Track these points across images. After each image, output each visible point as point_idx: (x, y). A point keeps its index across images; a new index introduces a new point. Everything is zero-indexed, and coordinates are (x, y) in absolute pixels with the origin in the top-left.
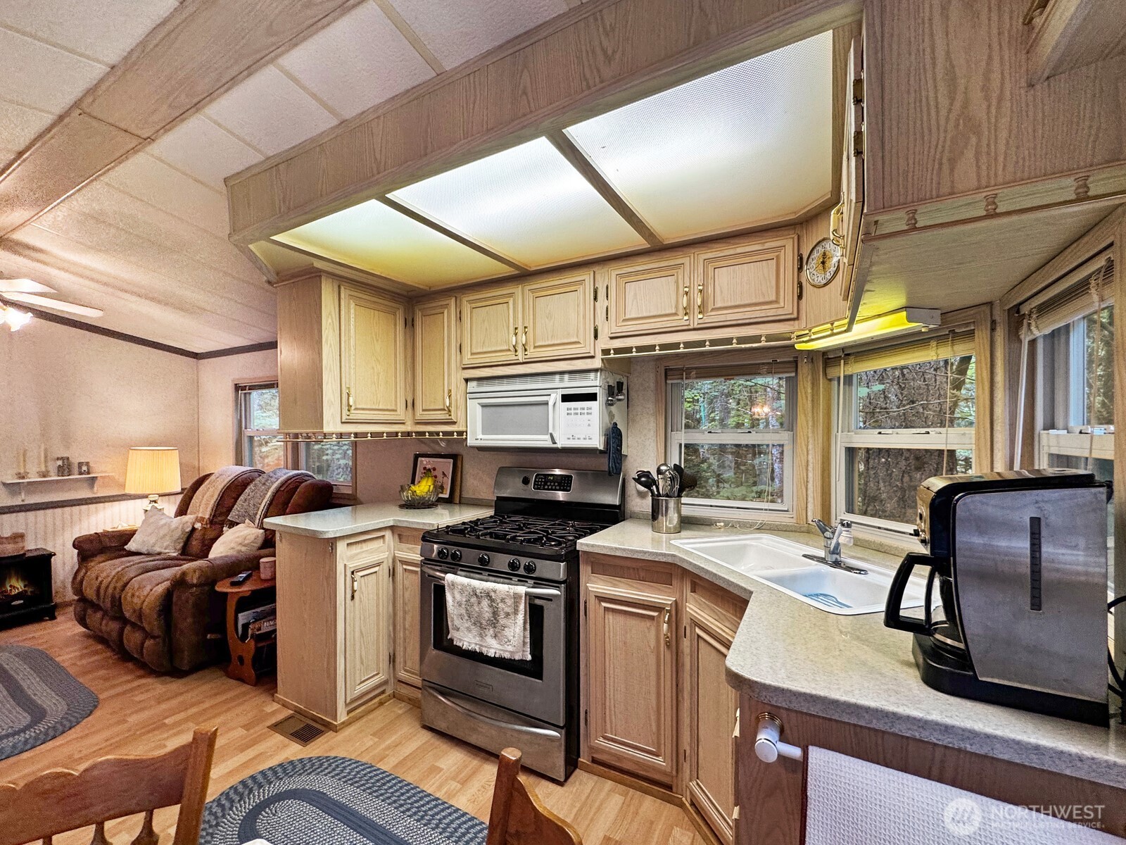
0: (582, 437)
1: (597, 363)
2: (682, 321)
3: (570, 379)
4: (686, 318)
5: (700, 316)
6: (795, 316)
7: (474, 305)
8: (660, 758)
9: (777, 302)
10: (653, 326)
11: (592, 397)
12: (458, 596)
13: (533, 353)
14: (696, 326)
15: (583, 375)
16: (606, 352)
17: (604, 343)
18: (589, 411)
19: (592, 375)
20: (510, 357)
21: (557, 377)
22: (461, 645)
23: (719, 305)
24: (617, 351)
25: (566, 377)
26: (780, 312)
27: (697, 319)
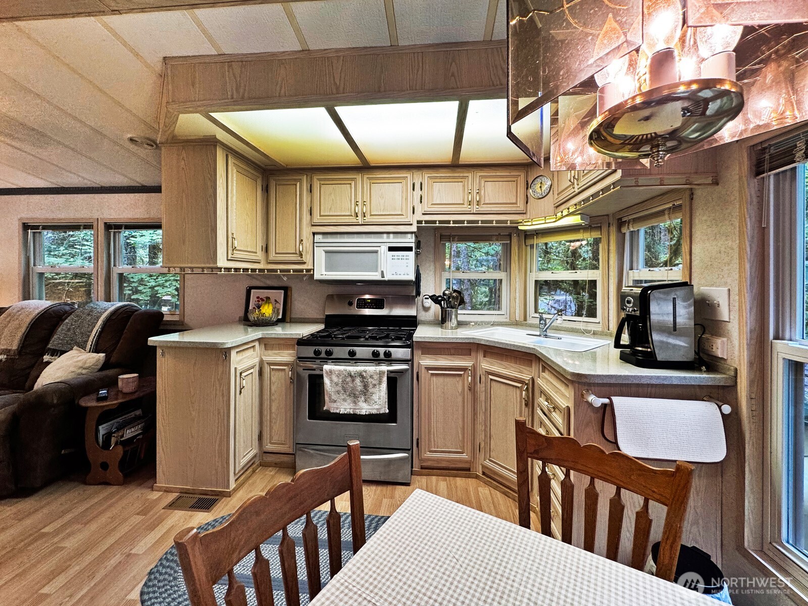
0: (402, 273)
1: (414, 228)
2: (466, 208)
3: (394, 238)
4: (470, 207)
5: (477, 207)
6: (524, 212)
7: (322, 182)
8: (464, 454)
9: (516, 203)
10: (450, 209)
11: (409, 249)
12: (335, 379)
13: (368, 219)
14: (474, 212)
15: (403, 235)
16: (419, 222)
17: (419, 216)
18: (407, 258)
19: (409, 236)
20: (353, 220)
21: (385, 235)
22: (338, 411)
23: (487, 202)
24: (426, 222)
25: (391, 235)
26: (518, 209)
27: (475, 209)
